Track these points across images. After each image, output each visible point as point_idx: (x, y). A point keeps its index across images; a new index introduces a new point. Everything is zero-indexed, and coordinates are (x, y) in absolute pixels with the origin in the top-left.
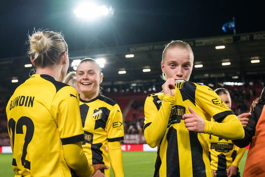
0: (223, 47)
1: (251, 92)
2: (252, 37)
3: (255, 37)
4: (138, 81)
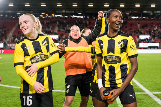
1: (88, 22)
4: (22, 12)
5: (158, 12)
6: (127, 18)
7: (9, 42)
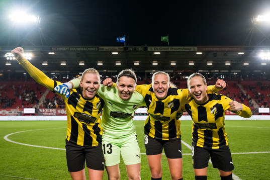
0: (117, 53)
2: (135, 49)
3: (137, 49)
4: (56, 71)
5: (216, 71)
6: (179, 78)
7: (41, 107)
